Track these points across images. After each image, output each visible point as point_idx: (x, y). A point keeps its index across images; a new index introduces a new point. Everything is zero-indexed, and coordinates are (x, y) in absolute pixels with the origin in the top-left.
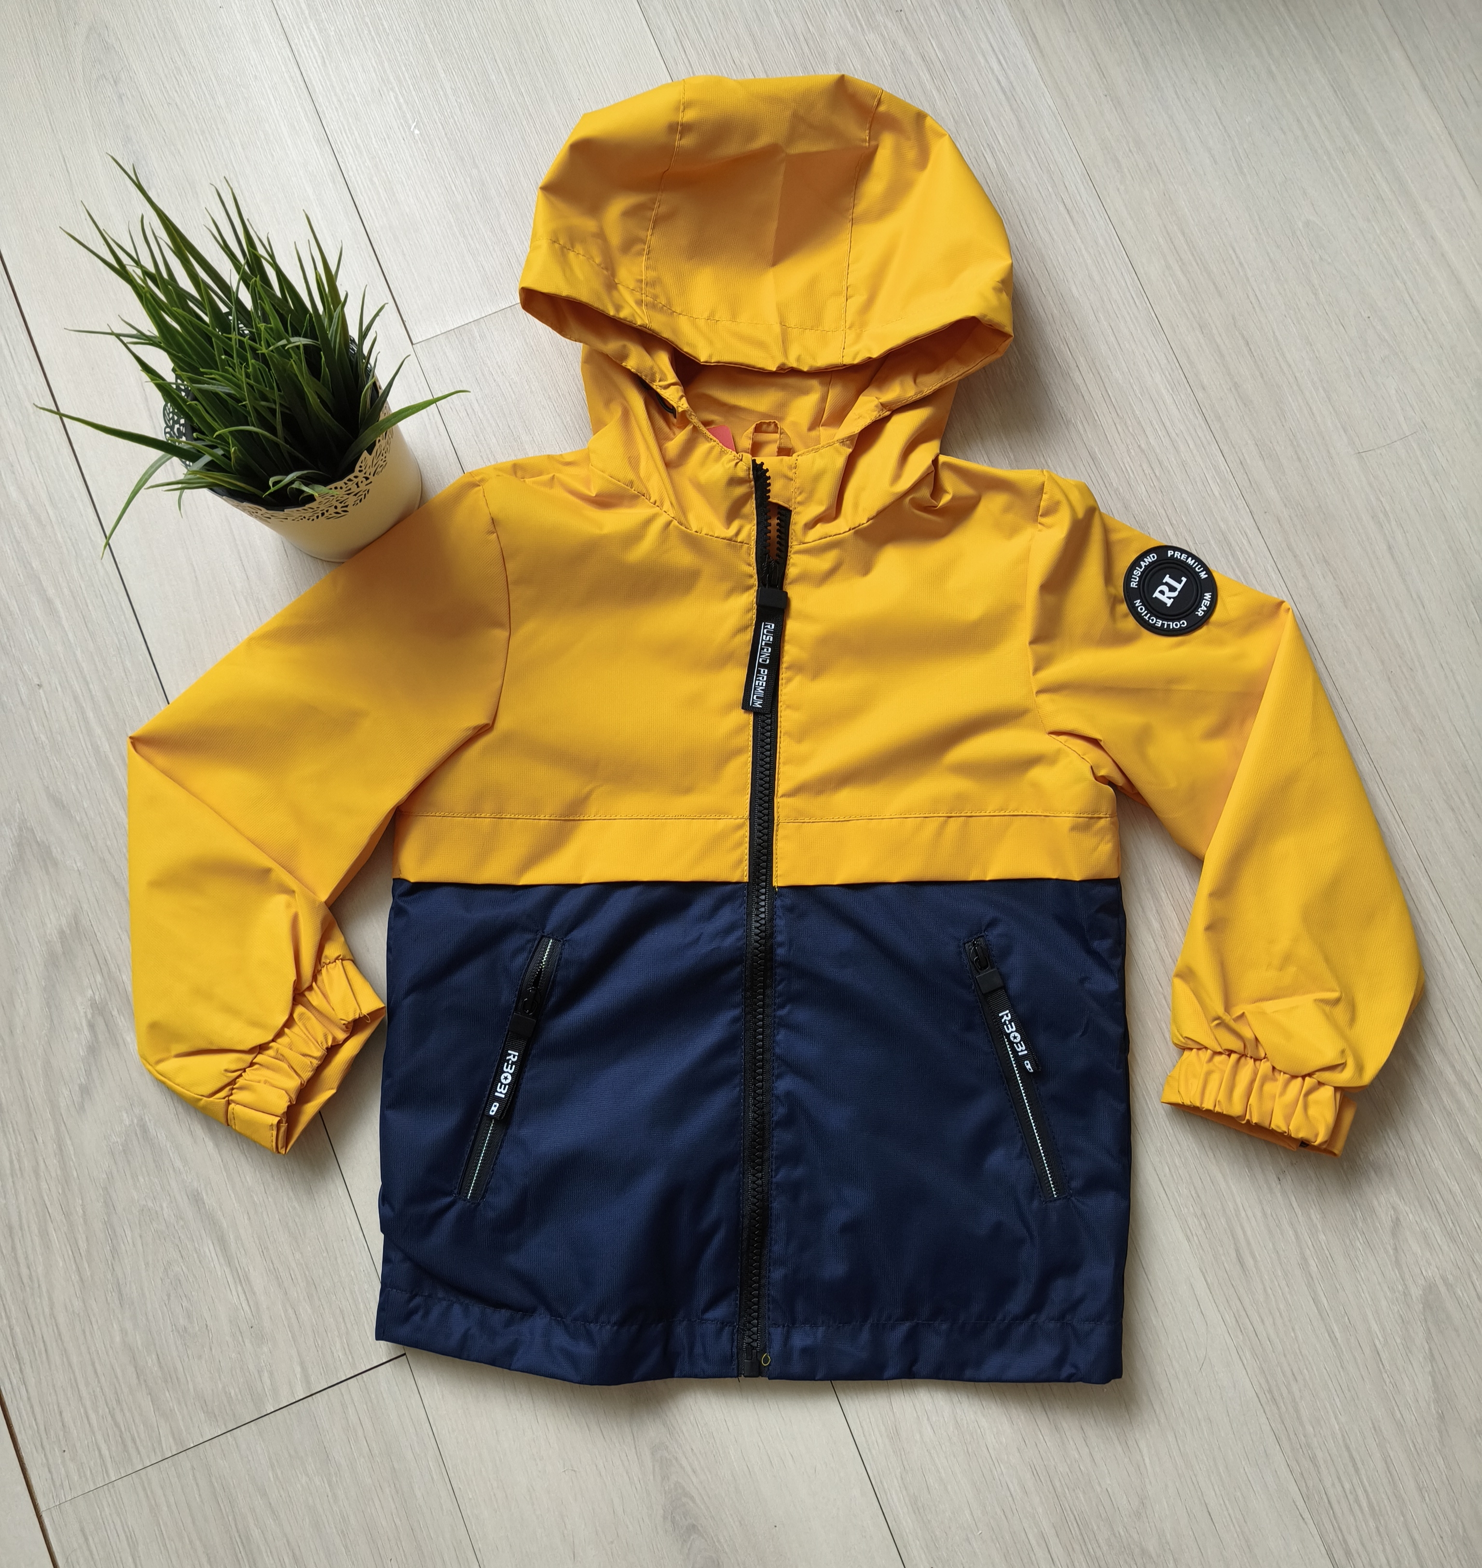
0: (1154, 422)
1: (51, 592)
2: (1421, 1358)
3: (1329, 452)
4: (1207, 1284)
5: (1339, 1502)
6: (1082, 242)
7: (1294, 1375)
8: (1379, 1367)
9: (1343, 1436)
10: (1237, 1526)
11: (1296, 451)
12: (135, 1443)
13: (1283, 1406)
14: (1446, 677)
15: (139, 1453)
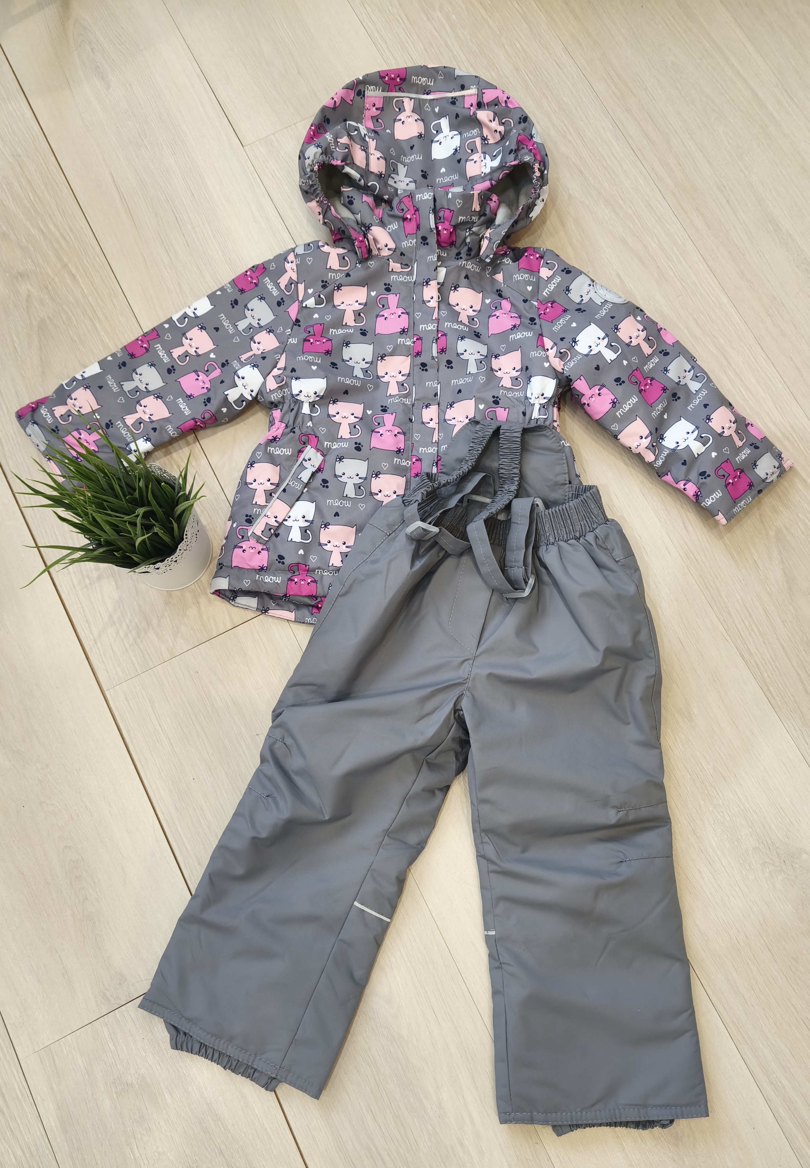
0: (609, 154)
1: (74, 271)
2: (777, 563)
3: (694, 161)
4: (671, 540)
5: (744, 631)
6: (566, 78)
7: (716, 576)
8: (757, 569)
9: (742, 601)
10: (695, 646)
11: (679, 162)
12: (149, 655)
13: (712, 591)
14: (760, 256)
15: (151, 659)
